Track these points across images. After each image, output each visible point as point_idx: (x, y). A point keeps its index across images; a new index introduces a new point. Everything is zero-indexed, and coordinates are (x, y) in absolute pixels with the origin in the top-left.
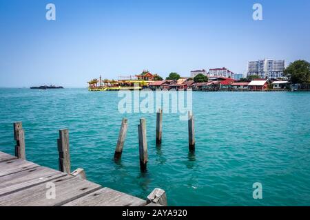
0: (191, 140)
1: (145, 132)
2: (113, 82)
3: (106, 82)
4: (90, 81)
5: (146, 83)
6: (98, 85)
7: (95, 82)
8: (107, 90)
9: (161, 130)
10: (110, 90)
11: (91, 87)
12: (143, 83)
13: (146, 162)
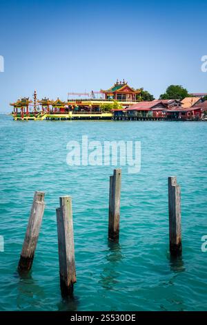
0: (173, 235)
1: (71, 224)
2: (59, 103)
3: (45, 103)
4: (15, 102)
5: (120, 105)
6: (31, 109)
7: (24, 103)
8: (47, 119)
9: (117, 211)
10: (53, 119)
11: (18, 115)
12: (115, 106)
13: (72, 283)
